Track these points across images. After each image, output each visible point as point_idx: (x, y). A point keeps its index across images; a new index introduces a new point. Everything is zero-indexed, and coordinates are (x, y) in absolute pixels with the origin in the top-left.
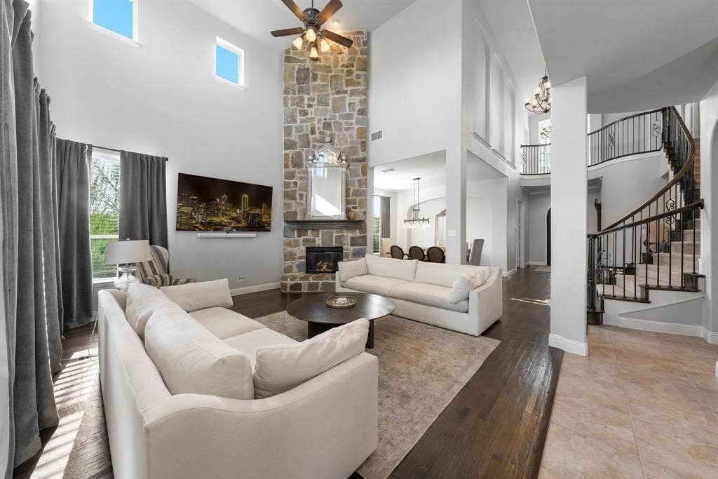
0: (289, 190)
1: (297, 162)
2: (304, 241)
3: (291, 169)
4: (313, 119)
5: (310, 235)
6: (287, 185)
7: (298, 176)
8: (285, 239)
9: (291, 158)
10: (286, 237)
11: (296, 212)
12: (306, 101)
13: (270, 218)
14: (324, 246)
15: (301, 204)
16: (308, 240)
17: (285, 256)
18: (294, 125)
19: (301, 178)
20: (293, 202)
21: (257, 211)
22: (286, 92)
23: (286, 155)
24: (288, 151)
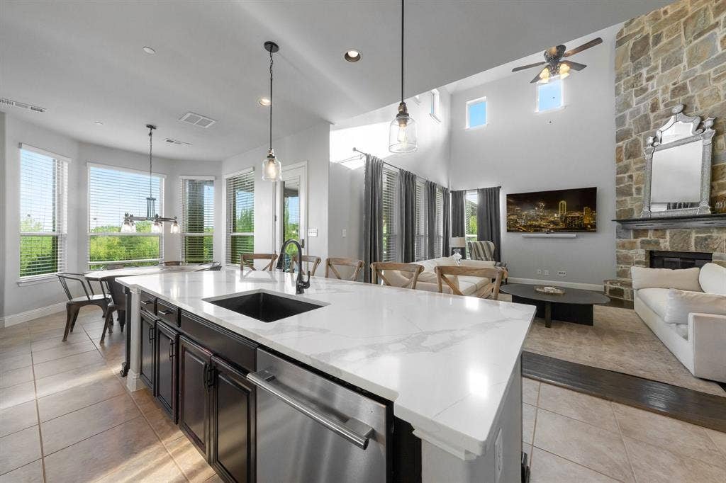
0: (622, 185)
1: (633, 153)
2: (642, 242)
3: (625, 162)
4: (655, 92)
5: (651, 236)
6: (619, 181)
7: (633, 167)
8: (618, 240)
9: (624, 151)
10: (620, 238)
11: (632, 210)
12: (645, 76)
13: (594, 219)
14: (674, 250)
15: (640, 199)
16: (649, 242)
17: (618, 258)
18: (628, 111)
19: (638, 170)
20: (628, 198)
21: (577, 214)
22: (618, 79)
23: (619, 148)
24: (620, 144)
